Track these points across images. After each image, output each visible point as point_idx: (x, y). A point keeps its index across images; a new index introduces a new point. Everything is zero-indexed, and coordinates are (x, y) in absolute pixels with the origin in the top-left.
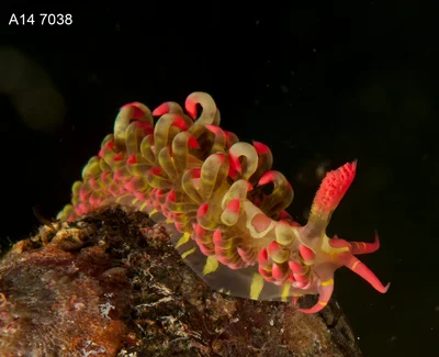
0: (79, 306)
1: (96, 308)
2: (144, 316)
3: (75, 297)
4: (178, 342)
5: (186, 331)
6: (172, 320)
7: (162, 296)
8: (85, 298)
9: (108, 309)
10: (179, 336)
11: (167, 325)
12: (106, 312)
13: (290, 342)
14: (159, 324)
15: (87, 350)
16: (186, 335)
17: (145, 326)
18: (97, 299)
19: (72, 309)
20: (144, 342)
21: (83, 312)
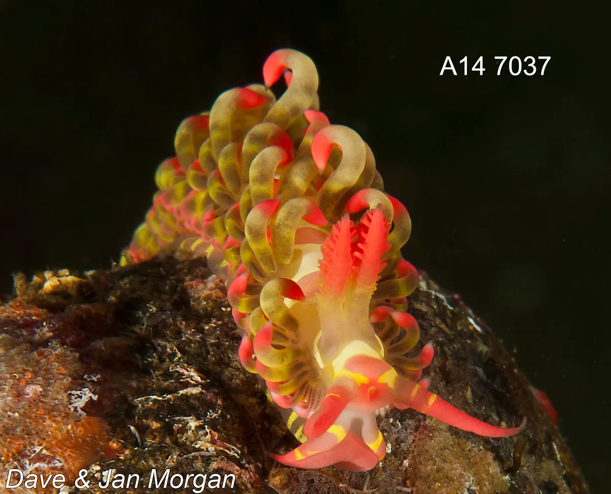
0: (32, 390)
1: (63, 396)
2: (147, 413)
3: (29, 376)
4: (195, 458)
5: (213, 442)
6: (193, 423)
7: (186, 385)
8: (46, 379)
9: (85, 399)
10: (199, 450)
11: (184, 430)
12: (80, 403)
13: (418, 483)
14: (167, 429)
15: (32, 461)
16: (212, 449)
17: (143, 430)
18: (67, 381)
19: (19, 395)
20: (134, 455)
21: (36, 401)
